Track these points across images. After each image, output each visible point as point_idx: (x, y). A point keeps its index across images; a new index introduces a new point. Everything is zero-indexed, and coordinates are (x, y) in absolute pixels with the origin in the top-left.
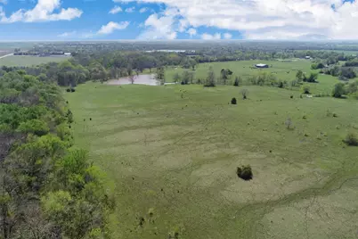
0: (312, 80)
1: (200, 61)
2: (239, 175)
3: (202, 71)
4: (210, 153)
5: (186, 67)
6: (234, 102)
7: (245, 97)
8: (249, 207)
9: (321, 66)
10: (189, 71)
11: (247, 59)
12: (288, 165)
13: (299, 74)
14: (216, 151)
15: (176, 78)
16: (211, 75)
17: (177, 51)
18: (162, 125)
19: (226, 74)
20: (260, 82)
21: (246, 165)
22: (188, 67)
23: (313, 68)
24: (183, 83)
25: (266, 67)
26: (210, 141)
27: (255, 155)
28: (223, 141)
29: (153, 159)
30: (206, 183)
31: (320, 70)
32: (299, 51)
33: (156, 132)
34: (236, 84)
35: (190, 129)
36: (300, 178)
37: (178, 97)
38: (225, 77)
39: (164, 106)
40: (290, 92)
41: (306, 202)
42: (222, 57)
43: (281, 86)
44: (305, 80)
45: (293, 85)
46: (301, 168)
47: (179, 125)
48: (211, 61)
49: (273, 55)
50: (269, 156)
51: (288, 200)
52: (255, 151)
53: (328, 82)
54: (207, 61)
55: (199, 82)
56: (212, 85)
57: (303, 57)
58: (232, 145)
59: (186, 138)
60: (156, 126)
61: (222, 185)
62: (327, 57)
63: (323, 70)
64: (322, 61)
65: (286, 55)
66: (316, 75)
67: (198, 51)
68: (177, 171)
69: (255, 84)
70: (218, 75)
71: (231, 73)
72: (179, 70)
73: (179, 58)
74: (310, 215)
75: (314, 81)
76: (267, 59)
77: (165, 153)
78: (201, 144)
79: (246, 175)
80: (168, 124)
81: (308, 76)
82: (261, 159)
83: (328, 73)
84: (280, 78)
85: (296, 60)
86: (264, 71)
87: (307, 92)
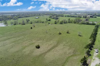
0: (50, 20)
1: (19, 18)
2: (37, 48)
3: (20, 20)
4: (27, 44)
5: (14, 20)
6: (31, 28)
7: (34, 27)
8: (40, 55)
9: (51, 17)
10: (16, 21)
11: (33, 16)
12: (48, 42)
13: (47, 19)
14: (29, 43)
15: (12, 23)
16: (23, 21)
17: (11, 15)
18: (9, 39)
19: (28, 21)
20: (37, 22)
21: (38, 45)
22: (15, 20)
23: (50, 17)
24: (14, 25)
25: (38, 18)
26: (26, 40)
27: (40, 41)
28: (30, 40)
29: (8, 50)
30: (28, 53)
31: (51, 18)
32: (46, 14)
33: (7, 41)
34: (31, 23)
35: (20, 38)
36: (51, 44)
37: (14, 29)
38: (28, 22)
39: (9, 33)
40: (45, 24)
41: (53, 50)
42: (26, 16)
43: (43, 23)
44: (48, 20)
45: (46, 22)
46: (51, 42)
47: (16, 38)
48: (23, 17)
49: (40, 15)
50: (43, 41)
51: (49, 50)
52: (39, 40)
53: (53, 21)
54: (21, 17)
55: (20, 24)
56: (24, 24)
57: (47, 15)
58: (33, 40)
59: (19, 41)
60: (7, 40)
61: (32, 52)
62: (52, 14)
63: (52, 18)
64: (51, 16)
65: (43, 15)
66: (50, 19)
67: (18, 15)
68: (17, 52)
69: (36, 23)
70: (25, 21)
71: (29, 20)
72: (12, 21)
73: (11, 17)
74: (55, 52)
75: (50, 21)
76: (38, 16)
77: (12, 47)
78: (24, 42)
79: (38, 47)
80: (12, 38)
81: (49, 20)
82: (41, 42)
83: (53, 18)
84: (42, 20)
85: (45, 16)
86: (38, 19)
87: (49, 24)
